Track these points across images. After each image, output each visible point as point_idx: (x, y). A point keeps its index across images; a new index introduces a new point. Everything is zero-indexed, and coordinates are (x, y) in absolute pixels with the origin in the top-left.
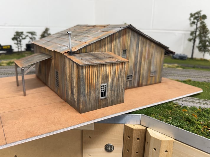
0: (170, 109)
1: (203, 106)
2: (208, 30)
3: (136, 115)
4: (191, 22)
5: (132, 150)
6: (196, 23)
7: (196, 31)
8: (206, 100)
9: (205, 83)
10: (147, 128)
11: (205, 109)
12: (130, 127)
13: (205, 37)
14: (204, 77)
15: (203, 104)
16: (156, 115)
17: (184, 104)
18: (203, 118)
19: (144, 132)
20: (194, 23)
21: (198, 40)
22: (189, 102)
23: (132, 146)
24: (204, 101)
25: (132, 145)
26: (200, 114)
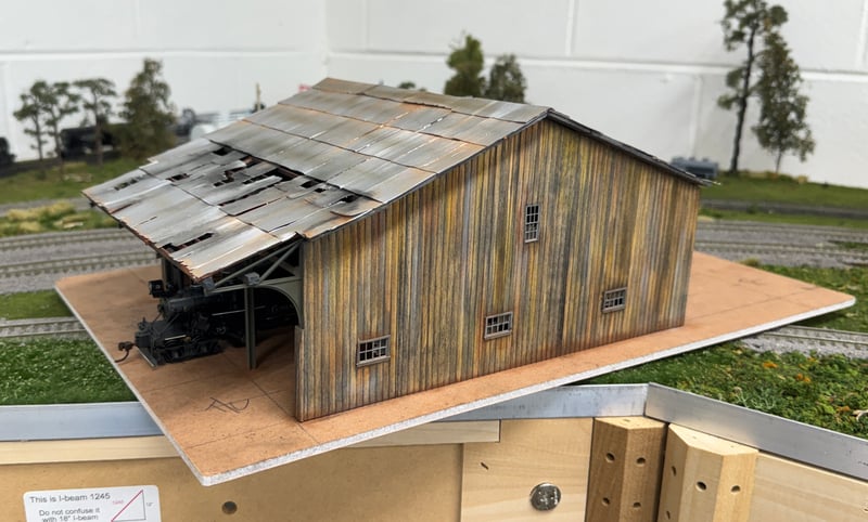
0: (726, 364)
1: (820, 349)
2: (793, 65)
3: (632, 388)
4: (730, 35)
5: (620, 497)
6: (747, 38)
7: (748, 70)
8: (825, 328)
9: (805, 270)
10: (667, 424)
11: (831, 356)
12: (614, 426)
13: (785, 93)
14: (797, 249)
15: (822, 344)
16: (691, 383)
17: (763, 345)
18: (831, 384)
19: (660, 437)
20: (739, 36)
21: (755, 105)
22: (777, 340)
23: (621, 486)
24: (821, 333)
25: (622, 482)
26: (818, 374)
